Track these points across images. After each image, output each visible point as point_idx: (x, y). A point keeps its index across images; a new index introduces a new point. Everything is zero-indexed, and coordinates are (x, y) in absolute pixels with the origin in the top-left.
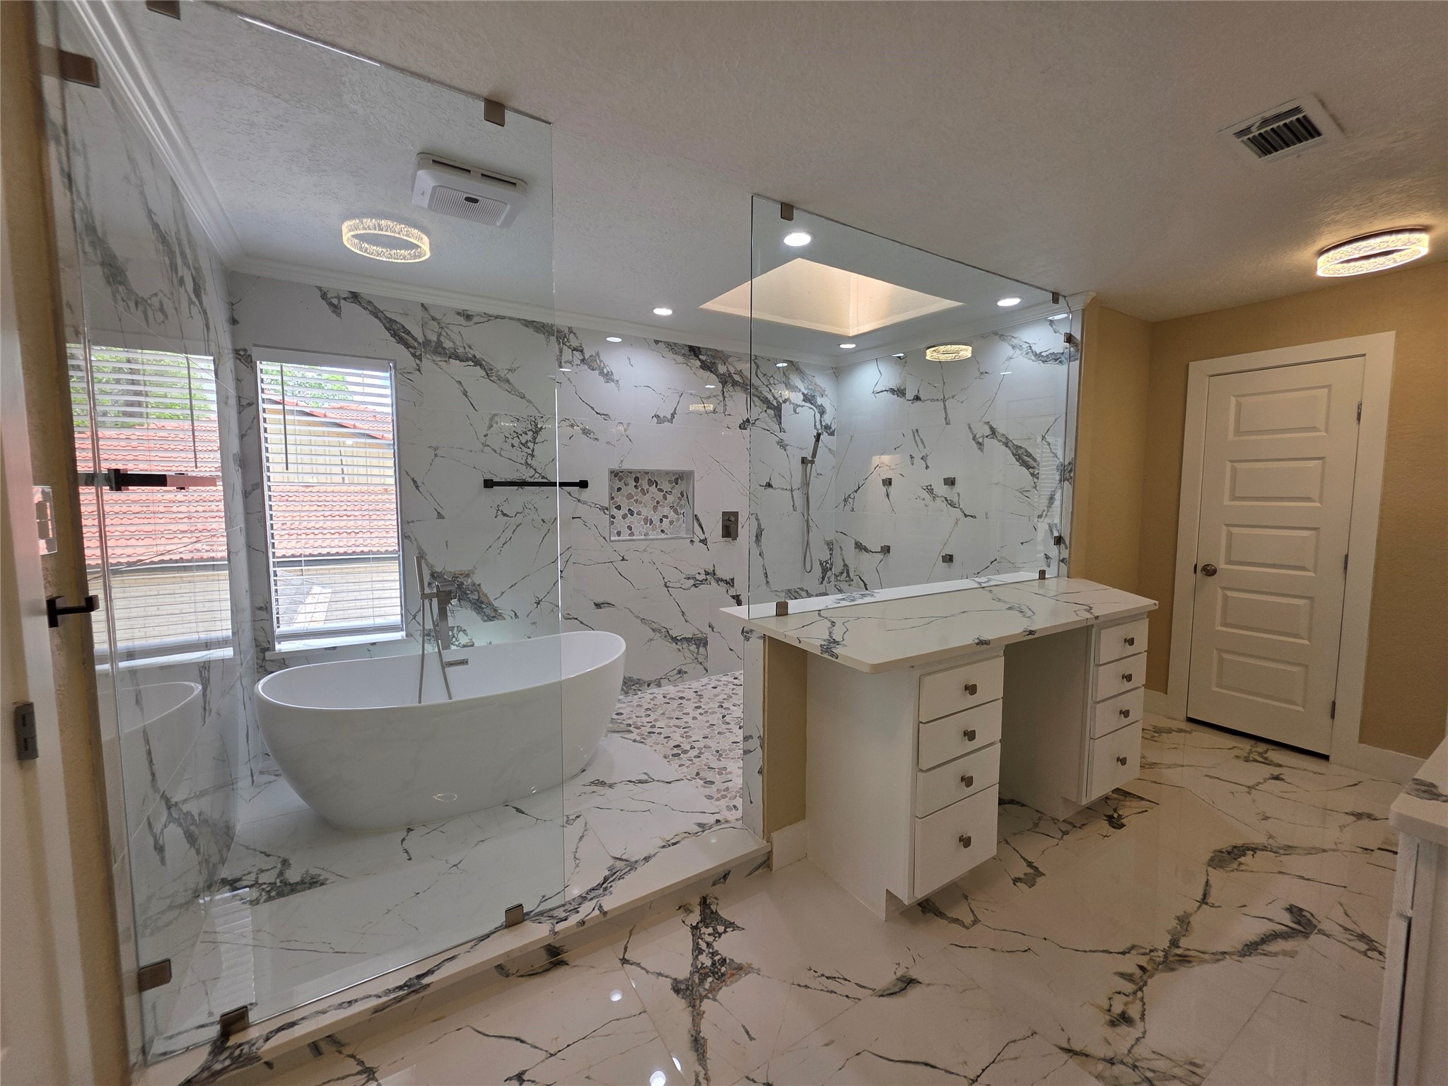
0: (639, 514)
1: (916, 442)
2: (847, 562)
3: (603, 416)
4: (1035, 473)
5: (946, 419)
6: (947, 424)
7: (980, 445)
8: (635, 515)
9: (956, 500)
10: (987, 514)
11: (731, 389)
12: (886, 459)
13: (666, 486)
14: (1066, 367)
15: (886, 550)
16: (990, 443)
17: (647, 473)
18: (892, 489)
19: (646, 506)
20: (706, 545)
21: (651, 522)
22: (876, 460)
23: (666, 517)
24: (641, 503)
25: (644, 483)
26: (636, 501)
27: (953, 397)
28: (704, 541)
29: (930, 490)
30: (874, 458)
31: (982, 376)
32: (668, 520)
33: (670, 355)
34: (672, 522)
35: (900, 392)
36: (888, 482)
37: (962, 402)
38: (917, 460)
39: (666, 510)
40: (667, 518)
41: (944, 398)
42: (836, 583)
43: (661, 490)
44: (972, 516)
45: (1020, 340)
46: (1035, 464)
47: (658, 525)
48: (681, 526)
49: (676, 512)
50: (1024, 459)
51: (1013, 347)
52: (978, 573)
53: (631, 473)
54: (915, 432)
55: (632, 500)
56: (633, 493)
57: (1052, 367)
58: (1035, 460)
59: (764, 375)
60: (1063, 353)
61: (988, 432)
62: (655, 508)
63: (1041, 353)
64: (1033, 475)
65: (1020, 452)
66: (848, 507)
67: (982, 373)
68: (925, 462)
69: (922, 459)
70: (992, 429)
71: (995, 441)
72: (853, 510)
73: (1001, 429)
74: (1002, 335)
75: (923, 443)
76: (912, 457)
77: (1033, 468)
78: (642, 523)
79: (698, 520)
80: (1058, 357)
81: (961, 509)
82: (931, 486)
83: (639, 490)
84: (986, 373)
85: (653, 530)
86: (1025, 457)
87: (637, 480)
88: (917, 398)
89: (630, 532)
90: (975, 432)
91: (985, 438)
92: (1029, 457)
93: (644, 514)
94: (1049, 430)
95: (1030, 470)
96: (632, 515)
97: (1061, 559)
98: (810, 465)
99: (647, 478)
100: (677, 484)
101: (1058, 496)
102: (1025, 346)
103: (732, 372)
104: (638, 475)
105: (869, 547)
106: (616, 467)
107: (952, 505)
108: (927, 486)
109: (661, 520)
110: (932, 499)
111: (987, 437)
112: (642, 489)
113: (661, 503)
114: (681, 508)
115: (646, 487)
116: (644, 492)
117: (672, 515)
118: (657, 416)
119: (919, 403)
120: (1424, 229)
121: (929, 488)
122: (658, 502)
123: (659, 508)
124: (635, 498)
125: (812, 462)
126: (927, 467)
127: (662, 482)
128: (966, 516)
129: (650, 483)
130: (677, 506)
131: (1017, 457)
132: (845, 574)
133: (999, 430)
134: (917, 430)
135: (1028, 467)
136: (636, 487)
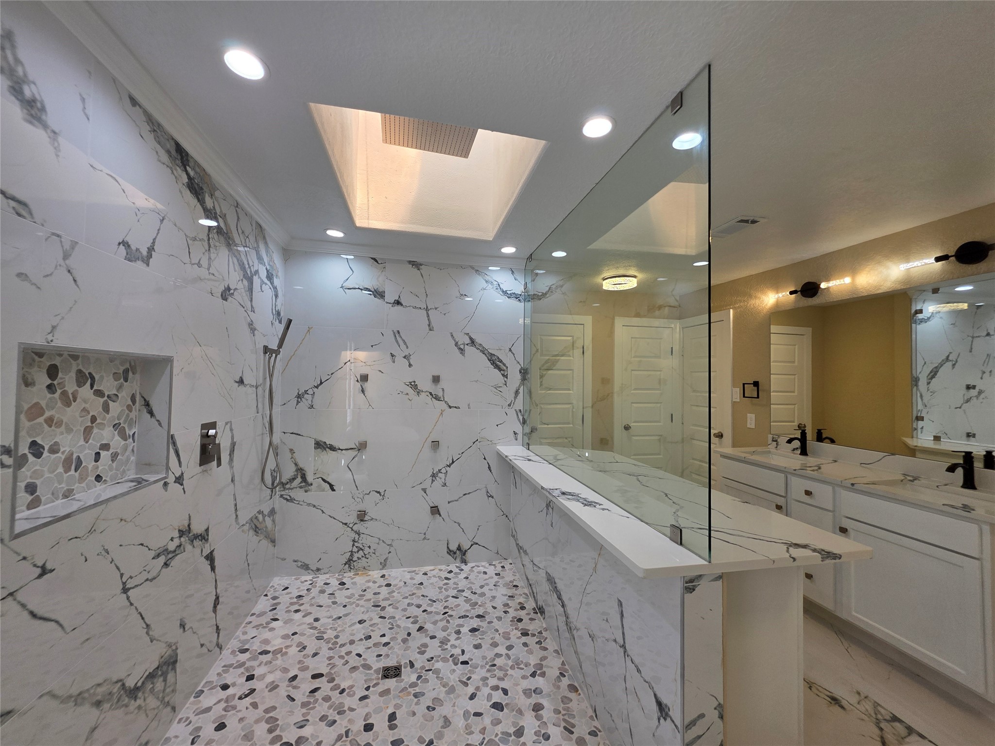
0: (54, 450)
1: (397, 342)
2: (301, 465)
3: (13, 204)
4: (505, 375)
5: (429, 325)
6: (430, 330)
7: (462, 351)
8: (46, 454)
9: (440, 394)
10: (469, 405)
11: (216, 236)
12: (361, 355)
13: (108, 385)
14: (523, 304)
15: (362, 447)
16: (469, 349)
17: (75, 357)
18: (368, 386)
19: (69, 430)
20: (182, 484)
21: (79, 462)
22: (347, 355)
23: (105, 447)
24: (59, 424)
25: (68, 380)
26: (50, 421)
27: (436, 309)
28: (179, 480)
29: (414, 386)
30: (343, 353)
31: (462, 297)
32: (109, 453)
33: (150, 137)
34: (114, 456)
35: (379, 294)
36: (364, 378)
37: (445, 314)
38: (399, 359)
39: (106, 434)
40: (108, 450)
41: (427, 308)
42: (283, 493)
43: (99, 393)
44: (456, 407)
45: (492, 278)
46: (505, 368)
47: (90, 467)
48: (128, 459)
49: (123, 436)
50: (496, 363)
51: (487, 282)
52: (462, 453)
53: (40, 355)
54: (396, 333)
55: (41, 420)
56: (43, 404)
57: (513, 302)
58: (504, 365)
59: (243, 232)
60: (521, 295)
61: (468, 341)
62: (88, 432)
63: (506, 291)
64: (503, 375)
65: (494, 358)
66: (304, 404)
67: (462, 295)
68: (408, 360)
69: (405, 357)
70: (471, 339)
71: (473, 348)
72: (312, 407)
73: (478, 340)
74: (478, 270)
75: (405, 343)
76: (392, 355)
77: (504, 370)
78: (61, 469)
79: (174, 444)
80: (518, 297)
81: (446, 402)
82: (414, 382)
83: (57, 395)
84: (465, 295)
85: (82, 479)
86: (498, 362)
87: (53, 372)
88: (398, 303)
89: (30, 498)
90: (457, 340)
91: (466, 346)
92: (500, 362)
93: (65, 448)
94: (513, 345)
95: (501, 372)
96: (38, 455)
97: (524, 433)
98: (274, 355)
99: (74, 369)
100: (126, 380)
101: (521, 391)
102: (495, 283)
103: (218, 213)
104: (57, 361)
105: (336, 444)
106: (38, 340)
107: (437, 398)
108: (410, 383)
109: (98, 455)
110: (416, 393)
111: (467, 345)
112: (64, 393)
113: (98, 421)
114: (130, 427)
115: (71, 387)
116: (68, 400)
117: (117, 442)
118: (125, 244)
119: (399, 307)
120: (635, 277)
121: (413, 384)
122: (94, 419)
123: (95, 431)
124: (47, 414)
125: (277, 352)
126: (410, 365)
127: (102, 377)
128: (450, 407)
129: (82, 378)
130: (125, 422)
131: (492, 362)
132: (299, 480)
134: (398, 332)
135: (500, 369)
136: (51, 388)
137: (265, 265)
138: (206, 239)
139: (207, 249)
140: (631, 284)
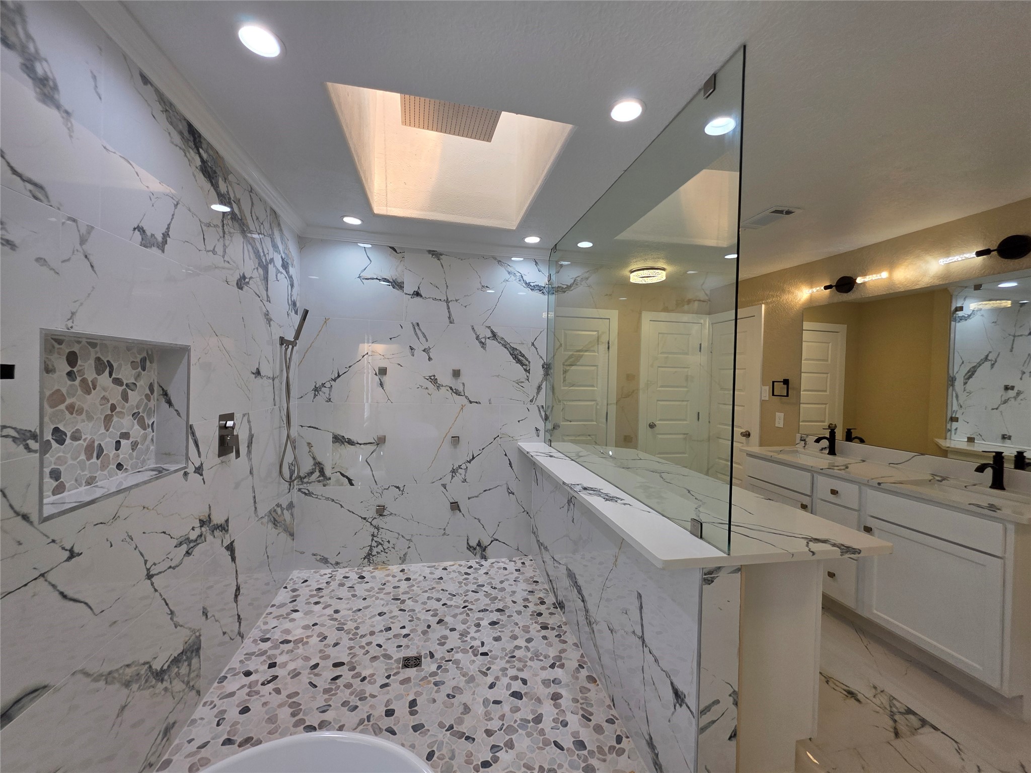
0: (76, 437)
1: (416, 334)
2: (319, 459)
3: (29, 186)
4: (528, 369)
5: (449, 318)
6: (451, 322)
7: (483, 345)
8: (68, 441)
9: (461, 389)
10: (490, 400)
11: (230, 222)
12: (380, 348)
13: (126, 373)
14: (547, 296)
15: (381, 441)
16: (491, 343)
17: (94, 345)
18: (386, 379)
19: (90, 418)
20: (201, 475)
21: (101, 450)
22: (365, 348)
23: (126, 436)
24: (80, 412)
25: (87, 367)
26: (71, 409)
27: (457, 301)
28: (199, 470)
29: (433, 380)
30: (361, 345)
31: (484, 289)
32: (129, 442)
33: (162, 117)
34: (134, 445)
35: (397, 285)
36: (383, 371)
37: (466, 307)
38: (419, 352)
39: (126, 423)
40: (128, 438)
41: (447, 299)
42: (301, 487)
43: (117, 382)
44: (476, 402)
45: (515, 269)
46: (527, 363)
47: (111, 455)
48: (148, 449)
49: (143, 426)
50: (518, 357)
51: (509, 273)
52: (483, 449)
53: (60, 342)
54: (416, 325)
55: (62, 407)
56: (64, 391)
57: (537, 294)
58: (527, 360)
59: (257, 219)
60: (544, 287)
61: (489, 334)
62: (108, 420)
63: (530, 283)
64: (525, 370)
65: (516, 353)
66: (322, 397)
67: (483, 286)
68: (428, 354)
69: (424, 351)
70: (492, 332)
71: (495, 342)
72: (330, 400)
73: (500, 334)
74: (500, 261)
75: (425, 336)
76: (412, 348)
77: (526, 365)
78: (83, 457)
79: (193, 434)
80: (542, 289)
81: (466, 397)
82: (434, 376)
83: (77, 382)
84: (487, 287)
85: (103, 467)
86: (520, 357)
87: (72, 359)
88: (417, 294)
89: (56, 483)
90: (478, 333)
91: (487, 339)
92: (523, 357)
93: (87, 436)
94: (536, 339)
95: (524, 366)
96: (61, 442)
97: (546, 430)
98: (290, 347)
99: (93, 356)
100: (144, 369)
101: (544, 386)
102: (518, 274)
103: (232, 199)
104: (76, 348)
105: (354, 438)
106: (59, 326)
107: (457, 393)
108: (430, 377)
109: (118, 443)
110: (436, 388)
111: (489, 338)
112: (84, 381)
113: (118, 409)
114: (149, 416)
115: (90, 375)
116: (87, 387)
117: (136, 431)
118: (140, 229)
119: (418, 299)
120: (664, 269)
121: (432, 378)
122: (113, 408)
123: (115, 419)
124: (69, 401)
125: (294, 344)
126: (430, 359)
127: (120, 366)
128: (471, 402)
129: (102, 366)
130: (143, 412)
131: (514, 356)
132: (317, 474)
133: (498, 334)
134: (418, 324)
135: (522, 364)
136: (70, 375)
137: (280, 253)
138: (220, 225)
139: (222, 235)
140: (660, 277)
